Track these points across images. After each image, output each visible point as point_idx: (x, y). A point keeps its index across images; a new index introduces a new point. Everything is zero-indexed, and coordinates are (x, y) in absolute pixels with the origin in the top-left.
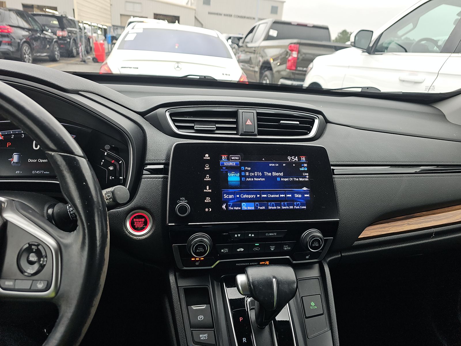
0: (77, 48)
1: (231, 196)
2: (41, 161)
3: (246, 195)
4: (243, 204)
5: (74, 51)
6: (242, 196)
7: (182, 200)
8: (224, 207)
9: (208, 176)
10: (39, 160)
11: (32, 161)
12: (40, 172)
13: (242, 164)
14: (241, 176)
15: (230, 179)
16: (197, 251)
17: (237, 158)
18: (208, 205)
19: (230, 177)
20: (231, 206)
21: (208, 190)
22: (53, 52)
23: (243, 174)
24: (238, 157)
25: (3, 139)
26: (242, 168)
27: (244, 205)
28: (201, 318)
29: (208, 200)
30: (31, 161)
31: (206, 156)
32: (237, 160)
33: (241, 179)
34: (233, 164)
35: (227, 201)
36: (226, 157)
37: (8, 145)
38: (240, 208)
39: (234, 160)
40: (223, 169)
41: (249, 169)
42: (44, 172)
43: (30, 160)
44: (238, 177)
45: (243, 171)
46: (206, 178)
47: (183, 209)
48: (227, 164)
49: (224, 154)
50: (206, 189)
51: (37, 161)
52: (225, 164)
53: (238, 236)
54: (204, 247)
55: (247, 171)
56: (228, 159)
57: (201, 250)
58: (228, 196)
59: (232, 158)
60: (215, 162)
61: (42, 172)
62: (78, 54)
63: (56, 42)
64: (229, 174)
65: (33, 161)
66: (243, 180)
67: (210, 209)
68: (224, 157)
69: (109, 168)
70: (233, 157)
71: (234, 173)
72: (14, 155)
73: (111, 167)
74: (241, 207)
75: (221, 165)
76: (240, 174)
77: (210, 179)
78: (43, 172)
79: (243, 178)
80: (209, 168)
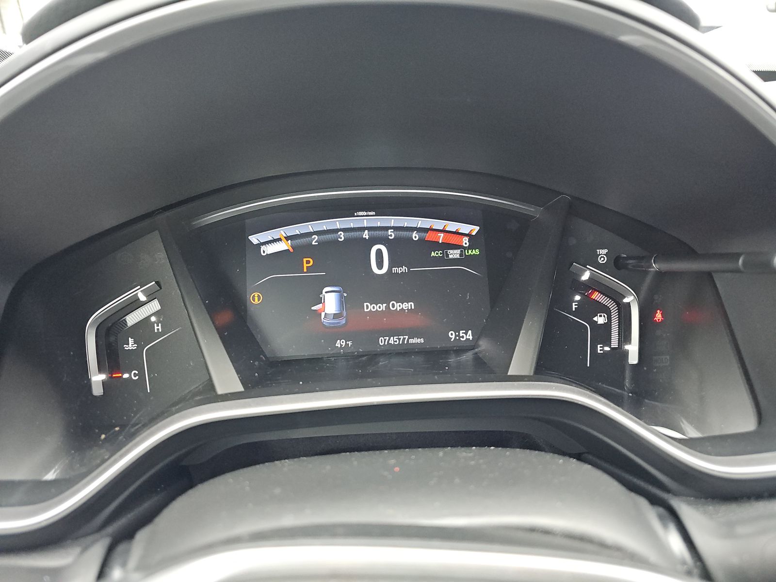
2: (398, 306)
10: (393, 306)
11: (374, 308)
12: (399, 339)
25: (290, 249)
30: (371, 307)
37: (305, 265)
42: (411, 341)
43: (369, 307)
51: (388, 307)
61: (404, 339)
65: (377, 307)
69: (595, 319)
72: (326, 292)
73: (601, 316)
78: (408, 341)
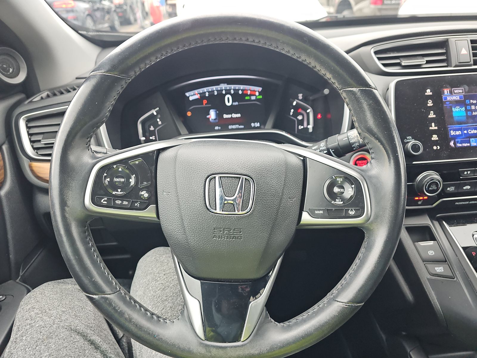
0: (134, 14)
1: (458, 133)
3: (474, 130)
4: (471, 139)
5: (132, 18)
6: (470, 132)
7: (409, 139)
8: (452, 144)
9: (432, 113)
10: (234, 116)
12: (236, 126)
13: (466, 97)
14: (466, 110)
15: (454, 114)
16: (430, 189)
17: (461, 91)
18: (436, 143)
19: (454, 112)
20: (459, 142)
21: (433, 127)
22: (113, 22)
23: (468, 108)
24: (461, 89)
25: (199, 97)
26: (467, 101)
27: (473, 141)
28: (431, 253)
29: (435, 137)
31: (427, 92)
32: (461, 93)
33: (467, 113)
34: (457, 98)
35: (454, 137)
36: (448, 91)
37: (204, 103)
38: (469, 145)
39: (458, 94)
40: (446, 104)
41: (475, 102)
44: (464, 111)
45: (468, 105)
46: (430, 114)
47: (415, 148)
48: (450, 98)
49: (446, 87)
50: (432, 127)
52: (448, 99)
53: (467, 173)
54: (437, 184)
55: (473, 104)
56: (451, 93)
57: (434, 187)
58: (455, 133)
59: (455, 92)
60: (437, 97)
62: (136, 20)
63: (115, 11)
64: (453, 109)
66: (469, 115)
67: (438, 147)
68: (446, 91)
69: (298, 117)
70: (455, 90)
71: (459, 107)
72: (211, 112)
73: (300, 116)
74: (470, 143)
75: (444, 100)
76: (466, 108)
77: (434, 116)
78: (239, 126)
79: (469, 112)
80: (432, 104)
